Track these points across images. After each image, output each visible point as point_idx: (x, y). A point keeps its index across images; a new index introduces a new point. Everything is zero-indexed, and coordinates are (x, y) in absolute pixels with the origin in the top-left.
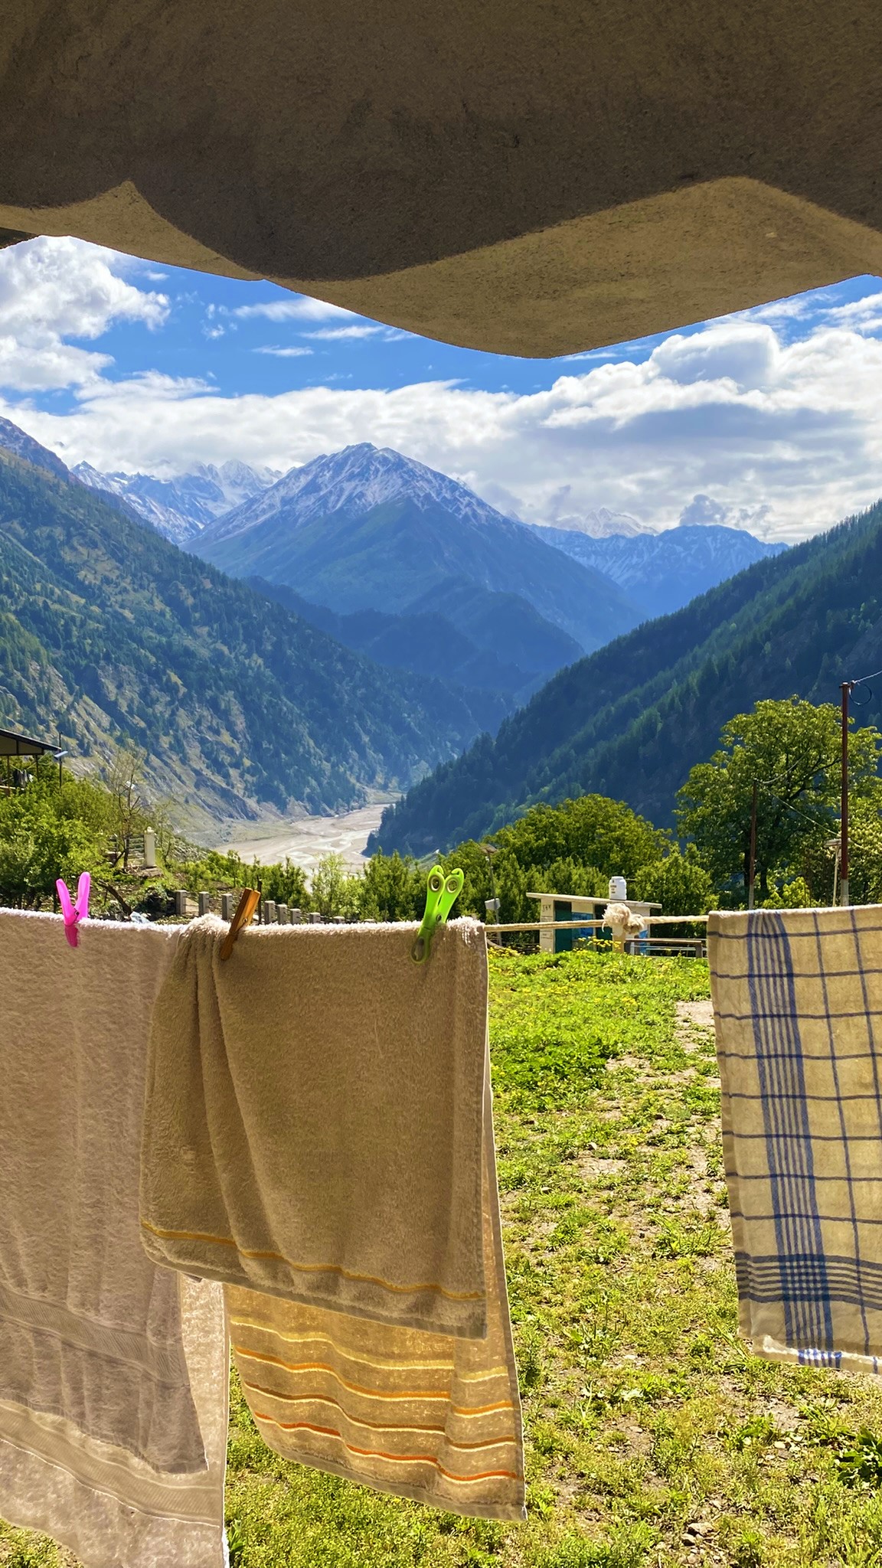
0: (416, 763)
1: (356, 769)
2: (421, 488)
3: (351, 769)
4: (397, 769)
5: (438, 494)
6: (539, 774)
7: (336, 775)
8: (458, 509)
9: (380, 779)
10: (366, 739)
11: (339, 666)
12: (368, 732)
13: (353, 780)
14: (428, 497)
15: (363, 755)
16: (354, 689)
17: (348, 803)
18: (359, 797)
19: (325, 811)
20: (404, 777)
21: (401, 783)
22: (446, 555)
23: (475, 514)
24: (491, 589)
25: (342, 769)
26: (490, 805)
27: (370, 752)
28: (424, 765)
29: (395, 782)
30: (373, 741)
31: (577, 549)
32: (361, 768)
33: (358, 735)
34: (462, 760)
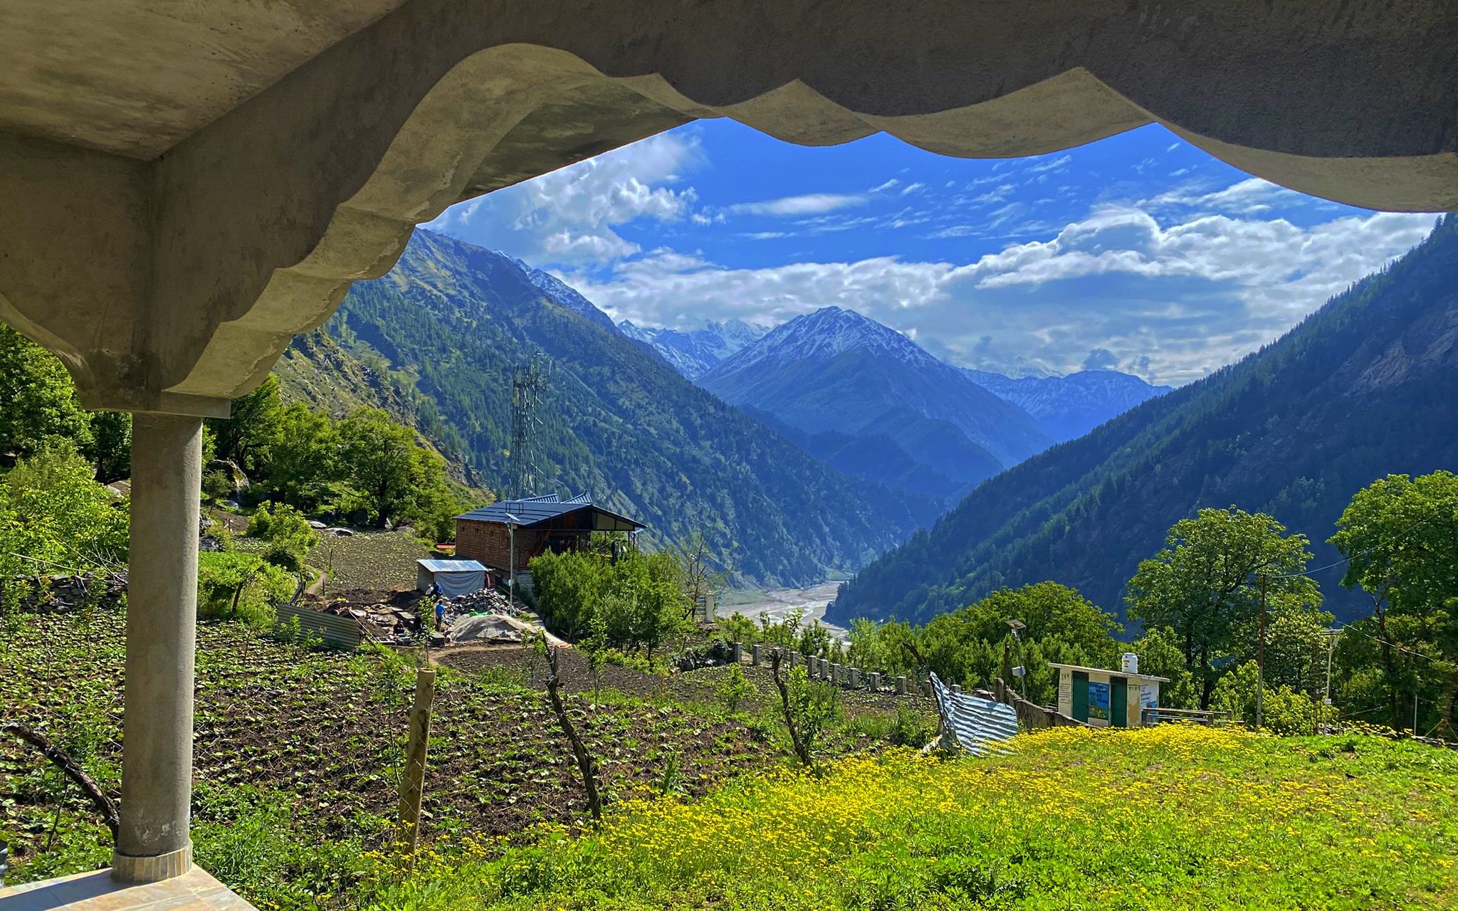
0: (865, 549)
1: (818, 552)
2: (875, 340)
3: (814, 552)
4: (850, 553)
5: (888, 345)
6: (966, 562)
7: (802, 556)
8: (904, 356)
9: (836, 561)
10: (827, 529)
11: (808, 473)
12: (828, 524)
13: (815, 561)
14: (880, 346)
15: (824, 541)
16: (819, 490)
17: (812, 579)
18: (820, 574)
19: (793, 584)
20: (856, 560)
21: (853, 565)
22: (893, 390)
23: (916, 360)
24: (928, 416)
25: (807, 552)
26: (925, 585)
27: (829, 539)
28: (871, 551)
29: (848, 563)
30: (833, 531)
31: (998, 388)
32: (822, 551)
33: (821, 527)
34: (903, 549)
